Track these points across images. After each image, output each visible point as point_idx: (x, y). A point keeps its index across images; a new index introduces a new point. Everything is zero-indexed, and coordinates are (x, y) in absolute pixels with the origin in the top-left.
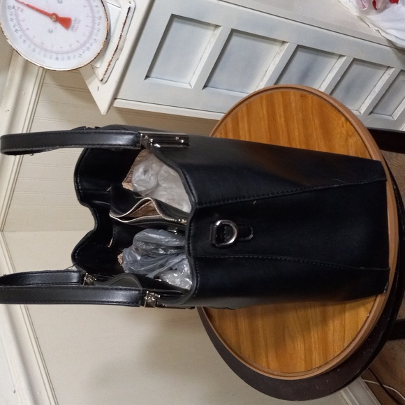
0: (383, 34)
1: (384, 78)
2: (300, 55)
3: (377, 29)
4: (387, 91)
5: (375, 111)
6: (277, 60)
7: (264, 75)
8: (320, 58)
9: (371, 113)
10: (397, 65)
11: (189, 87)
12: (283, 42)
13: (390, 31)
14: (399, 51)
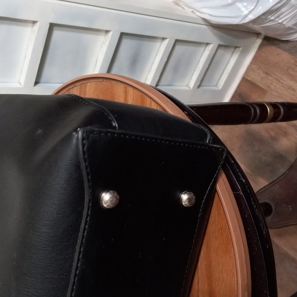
0: (198, 14)
1: (205, 54)
2: (126, 42)
3: (191, 10)
4: (209, 65)
5: (203, 84)
6: (105, 49)
7: (96, 65)
8: (146, 43)
9: (199, 86)
10: (214, 41)
11: (20, 86)
12: (107, 32)
13: (203, 10)
14: (214, 29)
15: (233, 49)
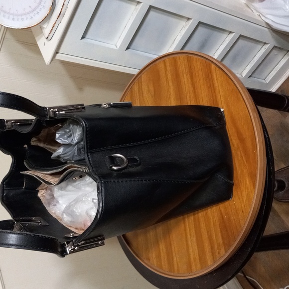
0: (263, 18)
1: (262, 51)
3: (258, 14)
5: (253, 75)
6: (184, 32)
7: (173, 43)
8: (216, 33)
9: (250, 77)
10: (271, 42)
11: (116, 48)
12: (189, 19)
13: (268, 16)
14: (273, 32)
15: (285, 52)
